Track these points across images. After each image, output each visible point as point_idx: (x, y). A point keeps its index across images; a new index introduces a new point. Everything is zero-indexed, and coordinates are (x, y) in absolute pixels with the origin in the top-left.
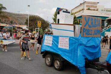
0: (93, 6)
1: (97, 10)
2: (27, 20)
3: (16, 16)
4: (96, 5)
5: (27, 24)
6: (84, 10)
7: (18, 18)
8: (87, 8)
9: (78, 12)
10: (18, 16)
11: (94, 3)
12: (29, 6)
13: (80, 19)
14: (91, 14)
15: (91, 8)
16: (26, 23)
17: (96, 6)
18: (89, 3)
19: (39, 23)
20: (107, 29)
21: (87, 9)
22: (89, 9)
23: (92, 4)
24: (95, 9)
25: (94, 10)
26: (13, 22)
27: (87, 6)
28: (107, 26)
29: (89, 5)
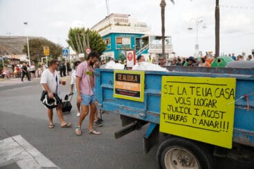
0: (123, 20)
1: (129, 25)
2: (26, 47)
3: (6, 41)
4: (126, 19)
5: (27, 52)
6: (112, 26)
7: (9, 43)
8: (116, 23)
10: (9, 41)
11: (124, 16)
12: (25, 23)
13: (107, 39)
15: (120, 23)
16: (25, 51)
17: (128, 20)
18: (117, 15)
19: (46, 49)
20: (144, 50)
21: (115, 25)
22: (118, 24)
23: (121, 17)
24: (127, 24)
25: (125, 25)
26: (2, 51)
27: (115, 20)
28: (144, 46)
29: (118, 18)
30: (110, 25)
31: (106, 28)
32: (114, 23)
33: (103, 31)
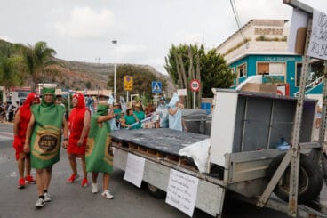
0: (274, 30)
1: (285, 40)
2: (112, 77)
3: (100, 70)
4: (280, 28)
5: (113, 86)
6: (250, 42)
7: (103, 73)
8: (259, 36)
9: (235, 48)
11: (276, 23)
12: (115, 42)
13: (241, 67)
14: (269, 50)
15: (267, 36)
16: (110, 85)
17: (282, 30)
18: (261, 22)
20: (314, 87)
21: (257, 40)
22: (262, 39)
23: (268, 25)
24: (280, 37)
25: (277, 40)
26: (92, 84)
27: (257, 31)
28: (314, 78)
29: (263, 27)
30: (246, 41)
31: (239, 46)
32: (255, 37)
33: (235, 52)
